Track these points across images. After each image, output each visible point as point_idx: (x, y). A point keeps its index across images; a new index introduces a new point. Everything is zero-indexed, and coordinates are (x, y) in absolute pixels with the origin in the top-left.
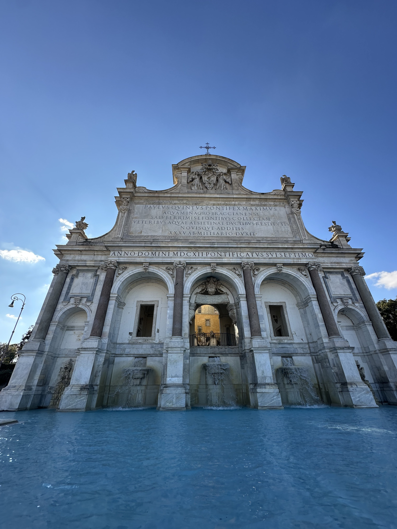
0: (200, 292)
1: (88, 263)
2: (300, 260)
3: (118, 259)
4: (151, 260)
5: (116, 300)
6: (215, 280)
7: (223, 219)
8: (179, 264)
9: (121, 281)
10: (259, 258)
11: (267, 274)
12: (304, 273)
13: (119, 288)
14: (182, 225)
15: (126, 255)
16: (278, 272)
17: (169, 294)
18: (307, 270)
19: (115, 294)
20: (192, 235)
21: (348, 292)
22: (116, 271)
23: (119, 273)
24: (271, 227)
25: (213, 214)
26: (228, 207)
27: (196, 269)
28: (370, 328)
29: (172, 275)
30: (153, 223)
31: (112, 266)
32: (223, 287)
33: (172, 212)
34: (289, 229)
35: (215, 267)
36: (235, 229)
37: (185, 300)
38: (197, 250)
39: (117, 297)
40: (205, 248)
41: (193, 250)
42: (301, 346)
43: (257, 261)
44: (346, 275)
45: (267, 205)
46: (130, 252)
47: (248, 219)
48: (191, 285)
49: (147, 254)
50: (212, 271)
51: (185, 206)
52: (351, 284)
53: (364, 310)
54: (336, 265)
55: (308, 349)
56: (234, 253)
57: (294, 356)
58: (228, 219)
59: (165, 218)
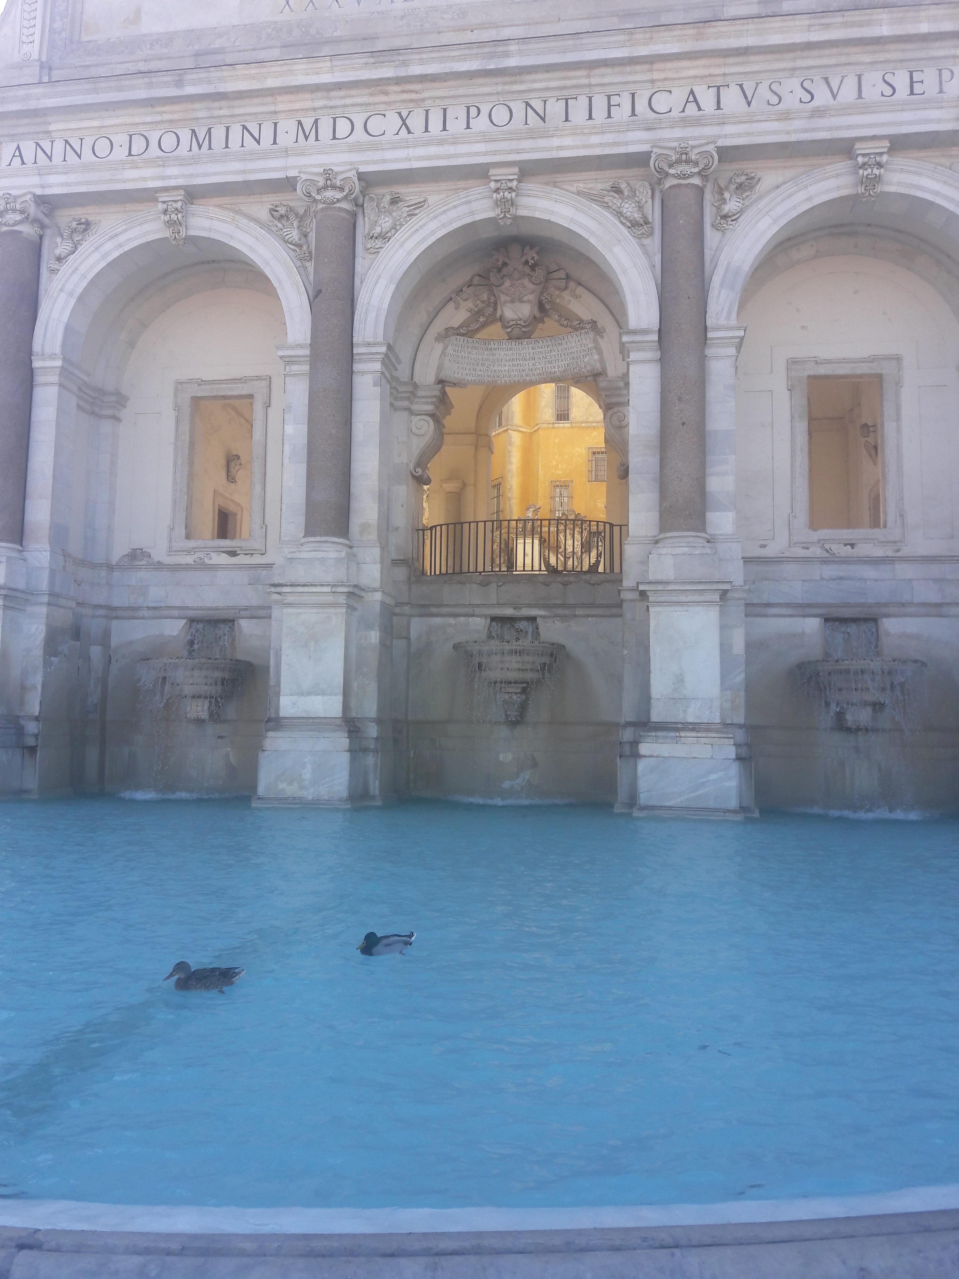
0: (461, 326)
3: (36, 180)
4: (191, 176)
5: (61, 385)
6: (532, 255)
8: (325, 187)
9: (71, 294)
10: (751, 118)
11: (794, 207)
13: (69, 330)
15: (71, 157)
16: (861, 190)
17: (288, 348)
19: (52, 357)
20: (398, 4)
22: (46, 243)
23: (57, 252)
27: (420, 205)
29: (300, 246)
31: (16, 223)
32: (580, 290)
35: (511, 189)
37: (363, 373)
38: (414, 96)
39: (63, 371)
40: (454, 83)
41: (393, 98)
42: (937, 569)
43: (738, 135)
46: (88, 142)
48: (389, 294)
49: (169, 141)
50: (498, 211)
56: (614, 100)
57: (887, 616)
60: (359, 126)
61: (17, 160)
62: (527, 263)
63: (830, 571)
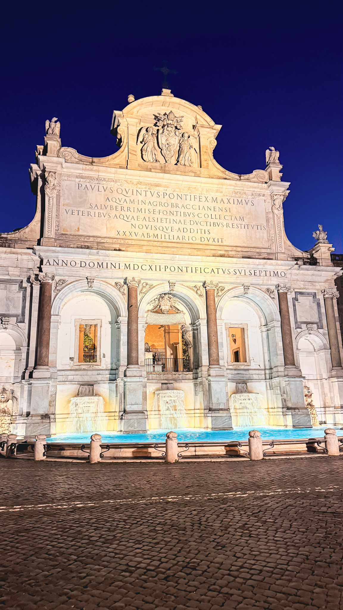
0: (152, 310)
2: (270, 281)
3: (54, 269)
4: (98, 274)
7: (185, 215)
8: (133, 281)
9: (60, 299)
10: (225, 277)
11: (232, 295)
12: (272, 295)
13: (60, 308)
14: (133, 222)
15: (64, 265)
16: (245, 293)
20: (146, 238)
21: (316, 317)
22: (53, 284)
23: (57, 288)
24: (243, 232)
25: (173, 206)
26: (192, 195)
27: (152, 285)
30: (93, 216)
31: (49, 280)
32: (179, 303)
33: (117, 199)
34: (265, 235)
35: (174, 285)
36: (199, 231)
37: (140, 324)
40: (163, 261)
41: (149, 262)
42: (258, 372)
44: (319, 297)
45: (243, 196)
46: (69, 261)
47: (218, 217)
48: (145, 306)
49: (91, 264)
51: (135, 190)
52: (320, 308)
53: (327, 337)
55: (264, 376)
56: (197, 269)
57: (248, 382)
58: (191, 215)
59: (109, 208)
60: (140, 267)
61: (48, 264)
62: (169, 297)
63: (236, 372)
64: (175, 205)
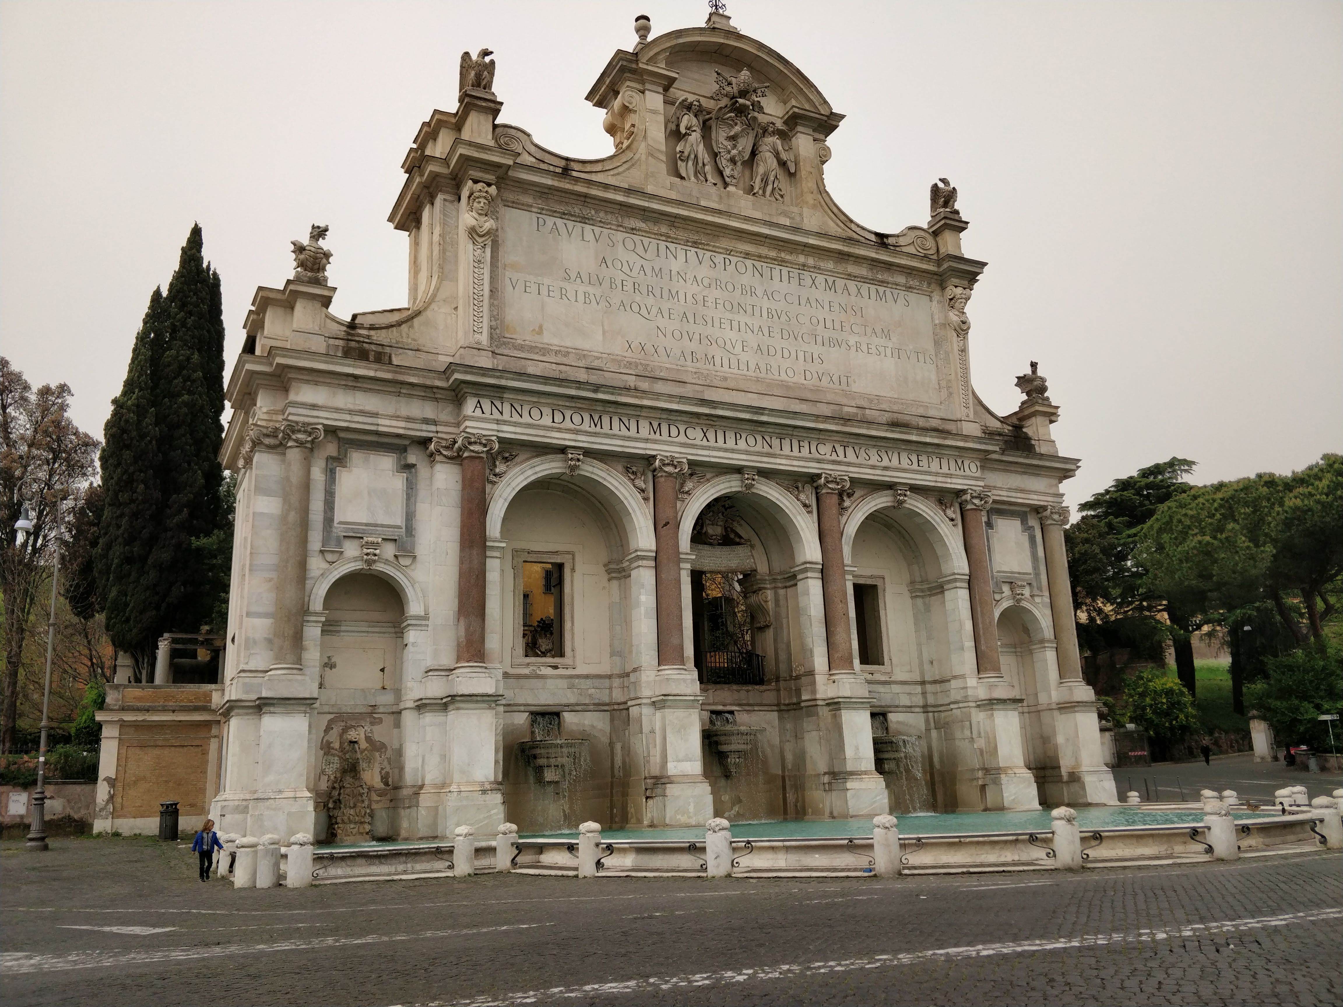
1: (387, 425)
2: (949, 480)
3: (494, 426)
5: (499, 558)
6: (728, 503)
7: (770, 316)
8: (669, 464)
9: (506, 500)
10: (860, 466)
11: (871, 508)
12: (950, 512)
13: (501, 522)
14: (661, 322)
16: (896, 505)
18: (957, 506)
19: (496, 539)
20: (689, 363)
21: (1028, 567)
22: (487, 463)
24: (889, 365)
25: (744, 292)
26: (785, 271)
27: (703, 477)
28: (1051, 655)
29: (643, 490)
30: (573, 299)
33: (625, 264)
34: (933, 377)
35: (753, 480)
36: (801, 355)
38: (713, 424)
40: (735, 422)
41: (704, 423)
42: (907, 688)
43: (856, 473)
44: (1033, 522)
45: (888, 283)
46: (527, 409)
47: (838, 326)
49: (576, 418)
50: (744, 489)
51: (663, 245)
52: (1036, 547)
53: (1048, 612)
54: (1019, 495)
55: (920, 696)
57: (890, 712)
58: (784, 318)
59: (606, 284)
60: (682, 432)
61: (478, 411)
64: (748, 289)
